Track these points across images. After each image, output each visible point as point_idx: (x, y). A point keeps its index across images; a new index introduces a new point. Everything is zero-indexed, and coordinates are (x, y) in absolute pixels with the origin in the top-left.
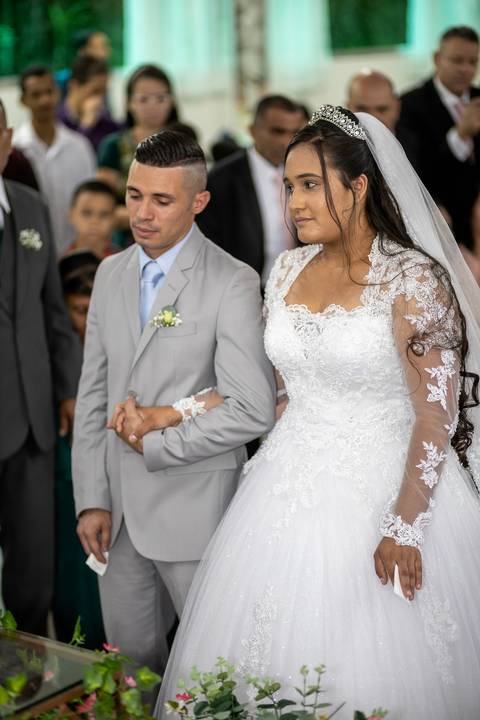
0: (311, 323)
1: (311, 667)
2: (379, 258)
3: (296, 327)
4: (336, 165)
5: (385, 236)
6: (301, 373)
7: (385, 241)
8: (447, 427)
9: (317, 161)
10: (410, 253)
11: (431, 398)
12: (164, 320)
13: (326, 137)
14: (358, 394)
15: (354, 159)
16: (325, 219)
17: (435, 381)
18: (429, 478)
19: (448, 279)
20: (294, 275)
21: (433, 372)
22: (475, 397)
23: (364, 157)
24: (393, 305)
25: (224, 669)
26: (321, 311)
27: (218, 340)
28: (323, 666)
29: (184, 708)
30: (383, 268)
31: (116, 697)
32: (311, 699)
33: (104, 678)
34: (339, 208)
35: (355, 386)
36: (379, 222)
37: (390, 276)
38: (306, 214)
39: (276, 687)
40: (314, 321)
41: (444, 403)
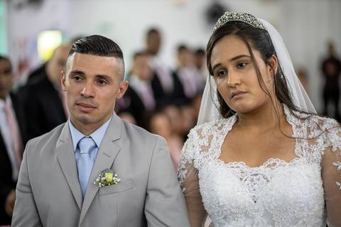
0: (256, 174)
3: (241, 179)
12: (105, 180)
24: (322, 156)
38: (243, 88)
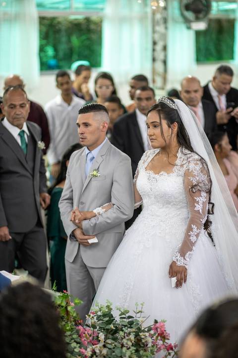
0: (154, 178)
1: (139, 303)
2: (181, 155)
3: (148, 179)
4: (165, 118)
5: (184, 147)
6: (149, 197)
7: (184, 149)
8: (201, 220)
9: (158, 117)
10: (193, 154)
11: (196, 209)
12: (94, 174)
13: (162, 108)
14: (170, 206)
15: (172, 117)
16: (160, 139)
17: (198, 203)
18: (193, 239)
19: (207, 165)
20: (150, 159)
21: (198, 199)
22: (212, 211)
23: (176, 116)
24: (184, 173)
25: (109, 304)
26: (158, 174)
27: (114, 183)
28: (144, 303)
29: (93, 317)
30: (182, 159)
31: (66, 308)
32: (138, 315)
33: (62, 301)
34: (166, 135)
35: (168, 203)
36: (182, 141)
37: (184, 162)
39: (127, 312)
40: (155, 177)
41: (201, 211)
